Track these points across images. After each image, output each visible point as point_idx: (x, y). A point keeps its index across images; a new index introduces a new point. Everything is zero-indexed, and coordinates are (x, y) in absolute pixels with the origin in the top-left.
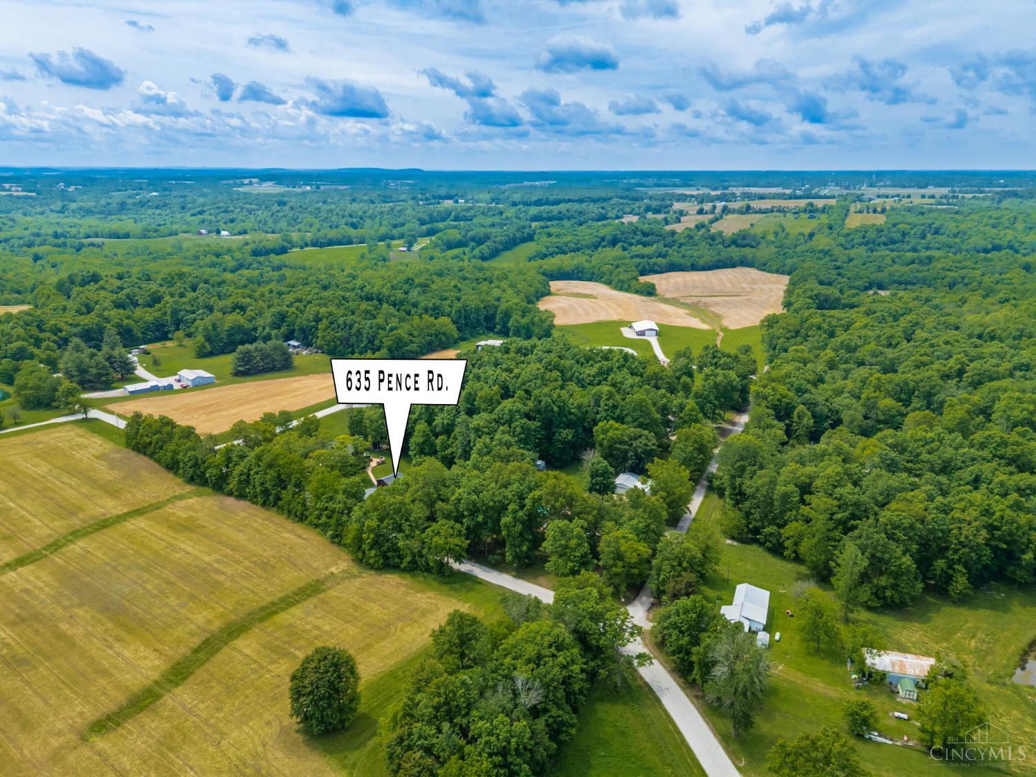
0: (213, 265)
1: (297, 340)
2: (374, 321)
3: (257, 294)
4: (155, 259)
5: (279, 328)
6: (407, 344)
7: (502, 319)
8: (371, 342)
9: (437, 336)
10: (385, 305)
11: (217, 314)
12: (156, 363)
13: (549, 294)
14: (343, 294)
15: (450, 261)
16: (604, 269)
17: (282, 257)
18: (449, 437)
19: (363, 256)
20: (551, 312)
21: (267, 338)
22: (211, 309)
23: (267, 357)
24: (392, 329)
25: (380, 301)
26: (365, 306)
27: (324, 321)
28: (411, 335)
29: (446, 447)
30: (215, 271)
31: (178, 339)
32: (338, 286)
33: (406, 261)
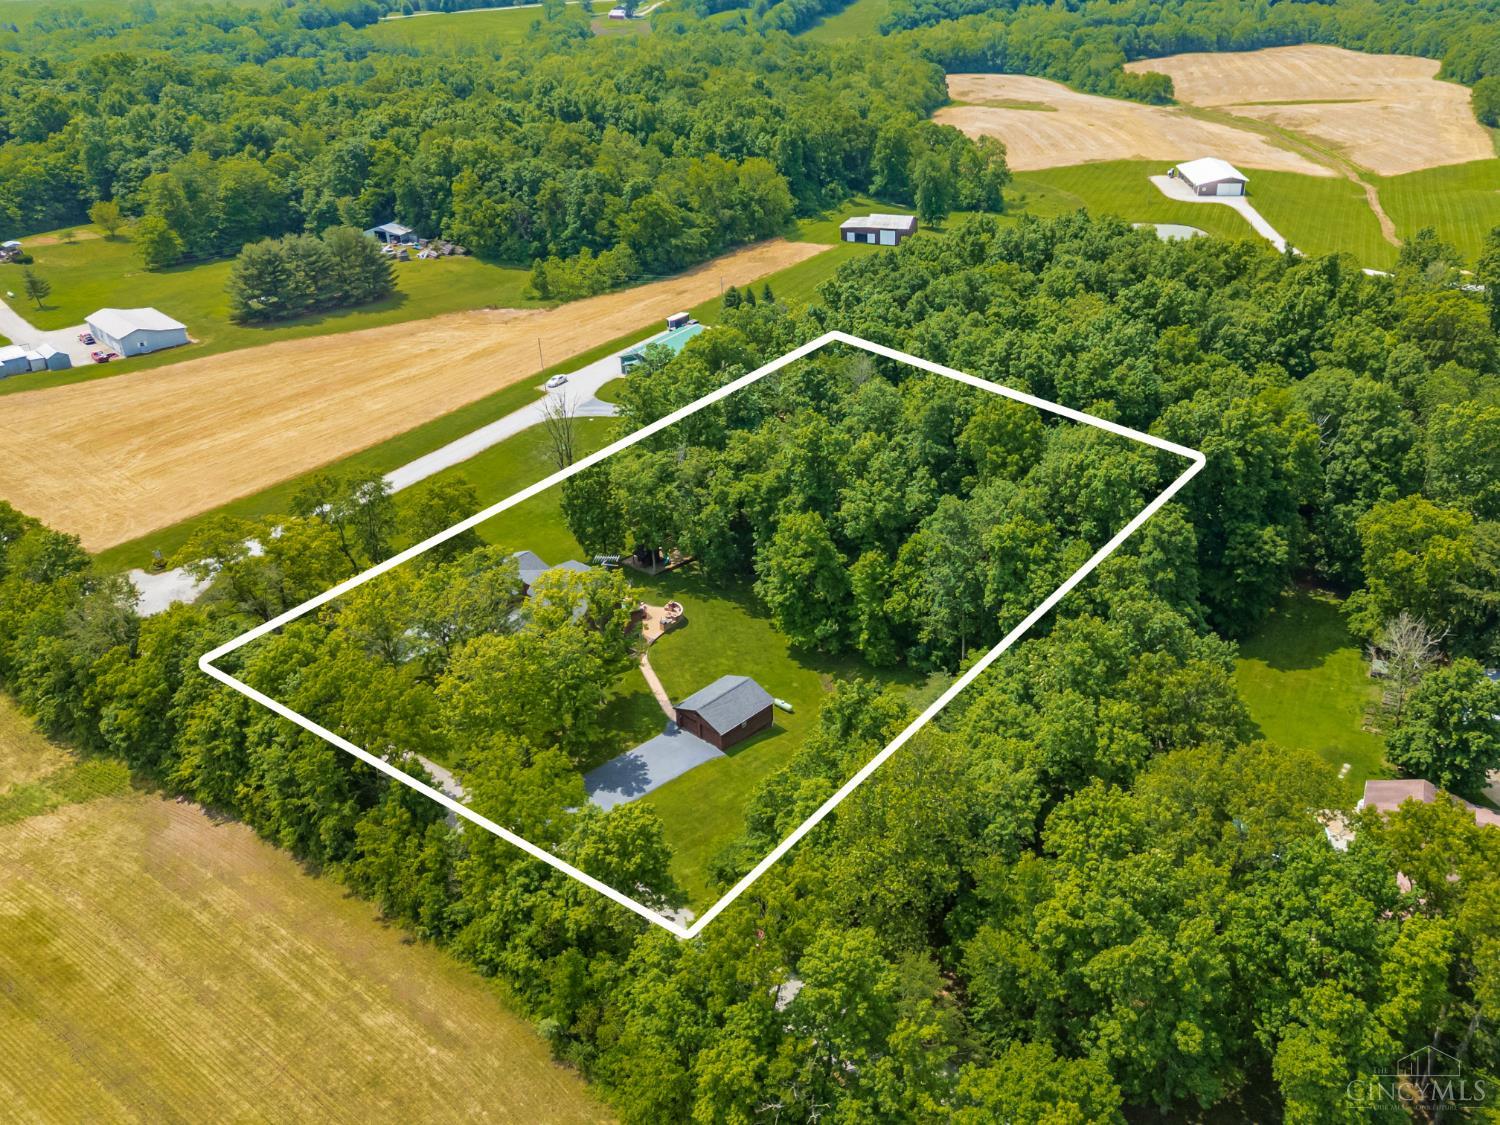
0: (215, 48)
1: (403, 221)
2: (592, 172)
3: (300, 108)
4: (92, 35)
5: (356, 193)
6: (676, 232)
7: (887, 160)
8: (588, 225)
9: (745, 206)
10: (610, 131)
11: (199, 158)
12: (36, 289)
13: (947, 102)
14: (508, 105)
15: (721, 35)
16: (1052, 46)
17: (369, 30)
18: (893, 558)
19: (536, 26)
20: (996, 142)
21: (329, 218)
22: (184, 144)
23: (324, 271)
24: (637, 193)
25: (598, 119)
26: (563, 132)
27: (466, 172)
28: (685, 205)
29: (882, 592)
30: (220, 60)
31: (104, 220)
32: (491, 89)
33: (628, 36)
